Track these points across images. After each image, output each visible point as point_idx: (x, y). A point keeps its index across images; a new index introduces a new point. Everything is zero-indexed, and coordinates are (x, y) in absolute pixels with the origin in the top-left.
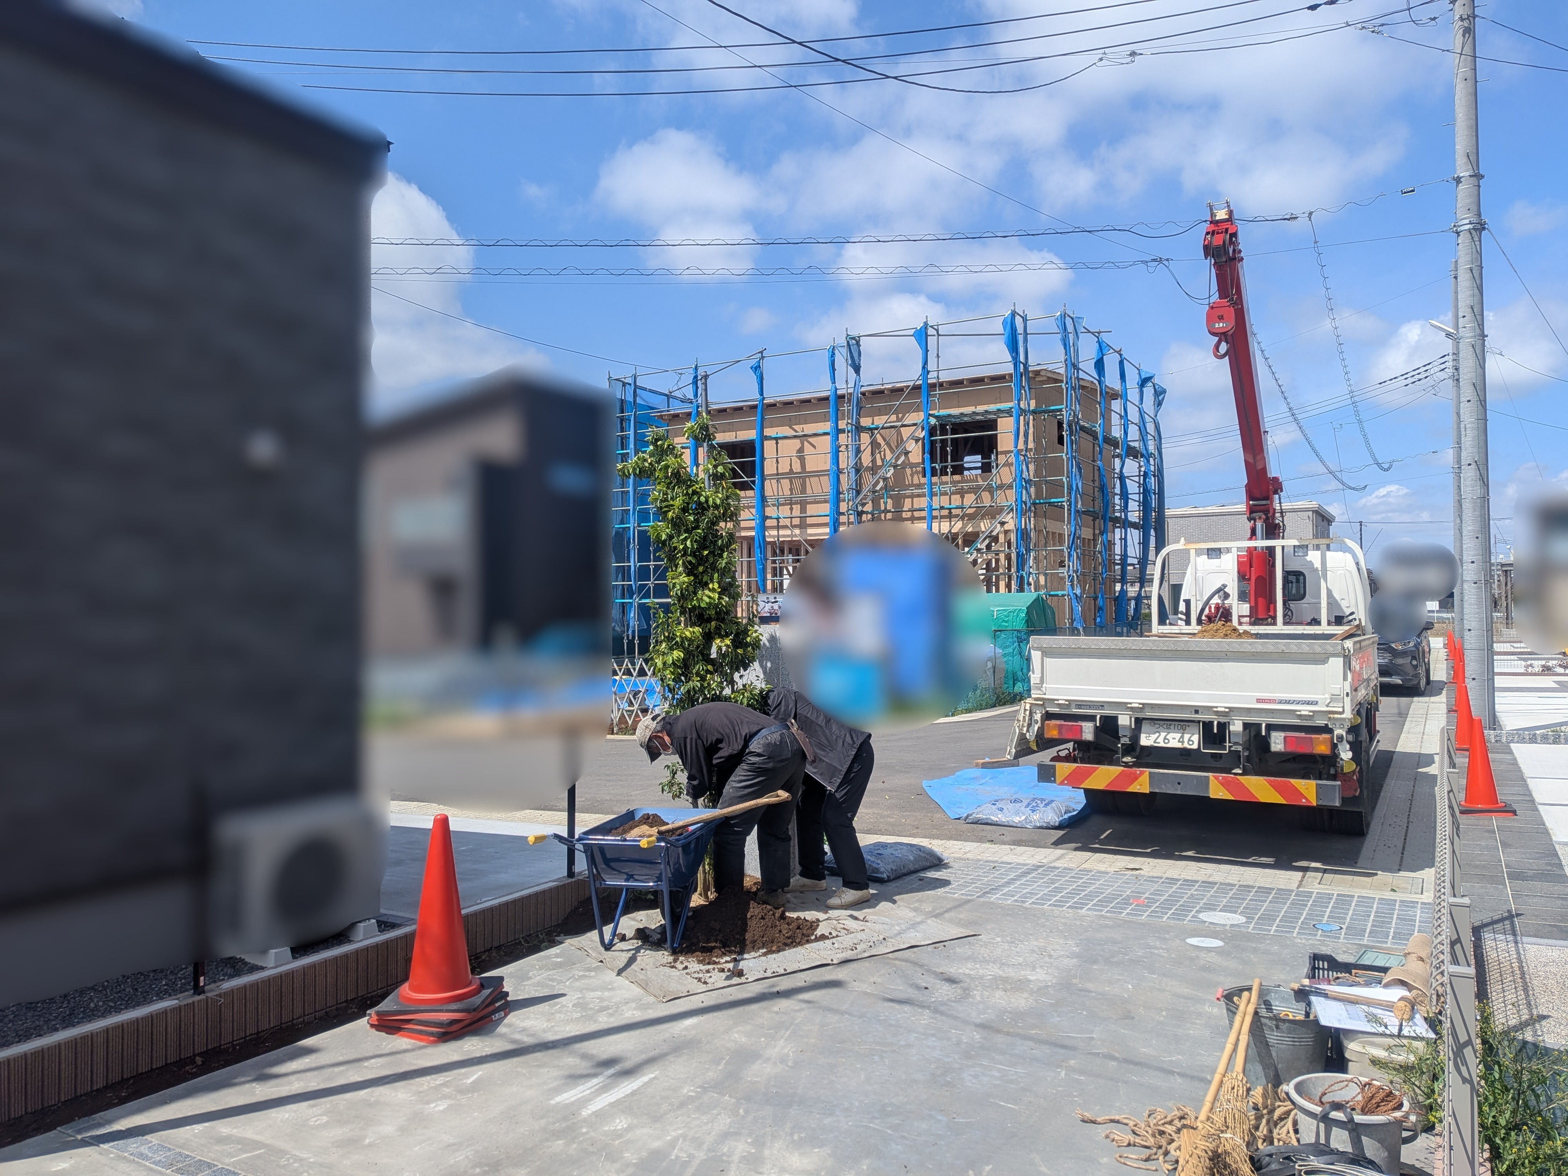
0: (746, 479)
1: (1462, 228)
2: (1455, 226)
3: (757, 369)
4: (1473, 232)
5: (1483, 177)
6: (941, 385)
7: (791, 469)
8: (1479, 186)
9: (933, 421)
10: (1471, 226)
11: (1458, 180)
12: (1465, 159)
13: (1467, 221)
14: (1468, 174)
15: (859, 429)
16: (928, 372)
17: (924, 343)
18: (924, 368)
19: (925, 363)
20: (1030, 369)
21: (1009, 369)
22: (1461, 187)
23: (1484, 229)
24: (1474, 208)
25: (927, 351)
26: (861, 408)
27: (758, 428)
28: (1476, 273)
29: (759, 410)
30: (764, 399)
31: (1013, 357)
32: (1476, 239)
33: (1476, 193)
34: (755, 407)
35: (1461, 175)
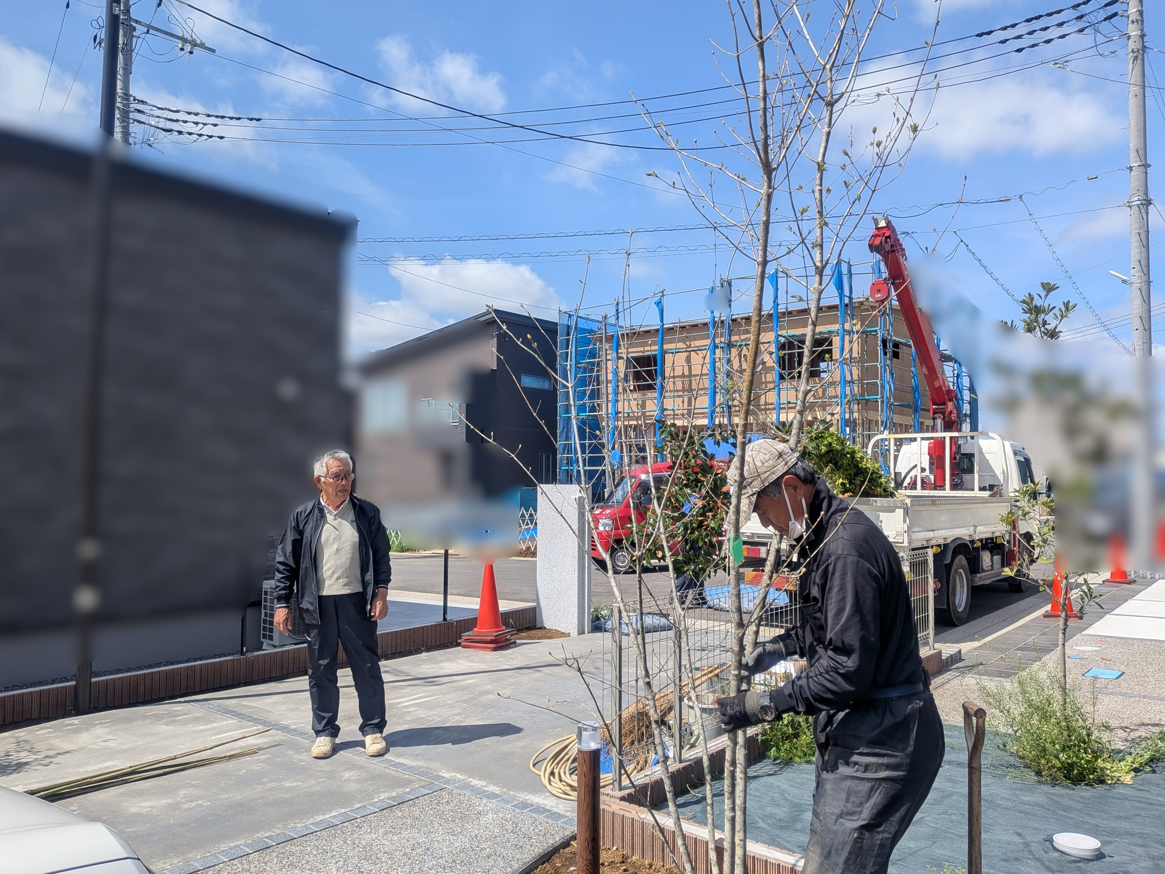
0: (651, 382)
1: (1133, 204)
2: (1128, 202)
3: (659, 304)
4: (1141, 206)
5: (1150, 166)
6: (790, 313)
7: (683, 373)
8: (1146, 173)
9: (782, 340)
10: (1139, 202)
11: (1131, 168)
12: (1135, 154)
13: (1136, 199)
14: (1136, 164)
15: (730, 345)
16: (778, 305)
17: (775, 284)
18: (774, 301)
19: (776, 297)
20: (854, 301)
21: (836, 301)
22: (1133, 173)
23: (1151, 204)
24: (1142, 189)
25: (777, 289)
26: (731, 331)
27: (660, 345)
28: (1143, 237)
29: (660, 333)
30: (663, 325)
31: (839, 293)
32: (1143, 211)
33: (1144, 178)
34: (657, 330)
35: (1132, 165)
